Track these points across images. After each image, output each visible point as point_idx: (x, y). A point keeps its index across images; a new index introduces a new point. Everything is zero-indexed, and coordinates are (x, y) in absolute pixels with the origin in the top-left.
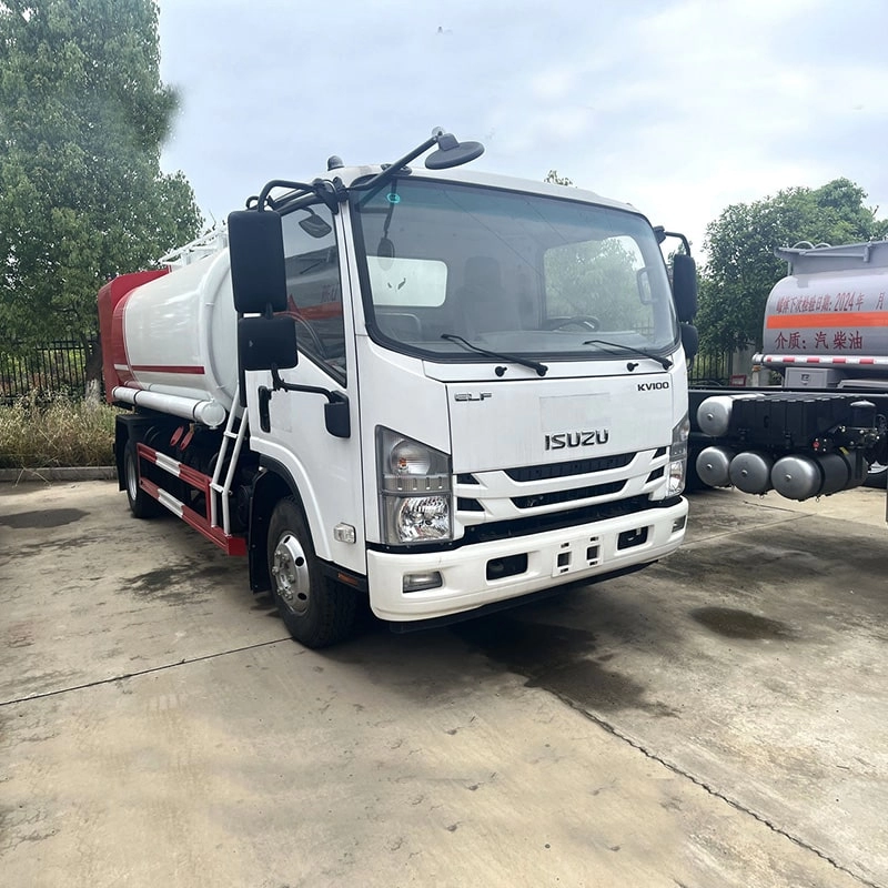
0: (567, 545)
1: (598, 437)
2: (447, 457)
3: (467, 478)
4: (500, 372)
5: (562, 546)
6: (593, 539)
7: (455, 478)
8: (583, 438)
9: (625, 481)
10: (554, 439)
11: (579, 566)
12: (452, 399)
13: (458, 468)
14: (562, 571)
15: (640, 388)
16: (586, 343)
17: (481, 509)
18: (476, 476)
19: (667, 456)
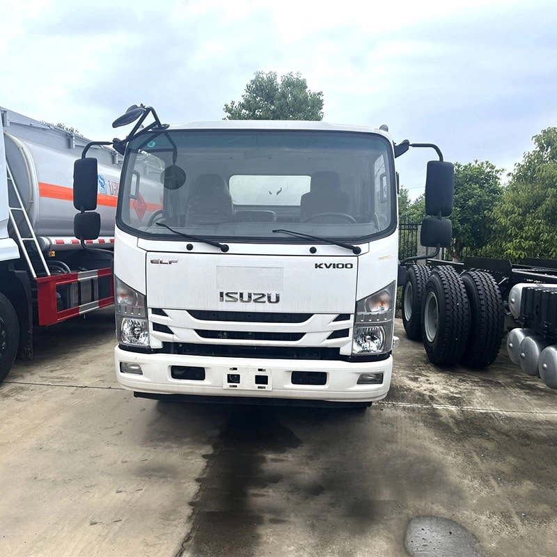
0: (235, 369)
1: (269, 298)
2: (143, 297)
3: (159, 311)
4: (190, 247)
5: (231, 369)
6: (260, 370)
7: (150, 311)
8: (254, 297)
9: (304, 334)
10: (227, 294)
11: (247, 386)
12: (149, 262)
13: (151, 303)
14: (231, 386)
15: (317, 266)
16: (274, 231)
17: (172, 333)
18: (166, 311)
19: (351, 321)
